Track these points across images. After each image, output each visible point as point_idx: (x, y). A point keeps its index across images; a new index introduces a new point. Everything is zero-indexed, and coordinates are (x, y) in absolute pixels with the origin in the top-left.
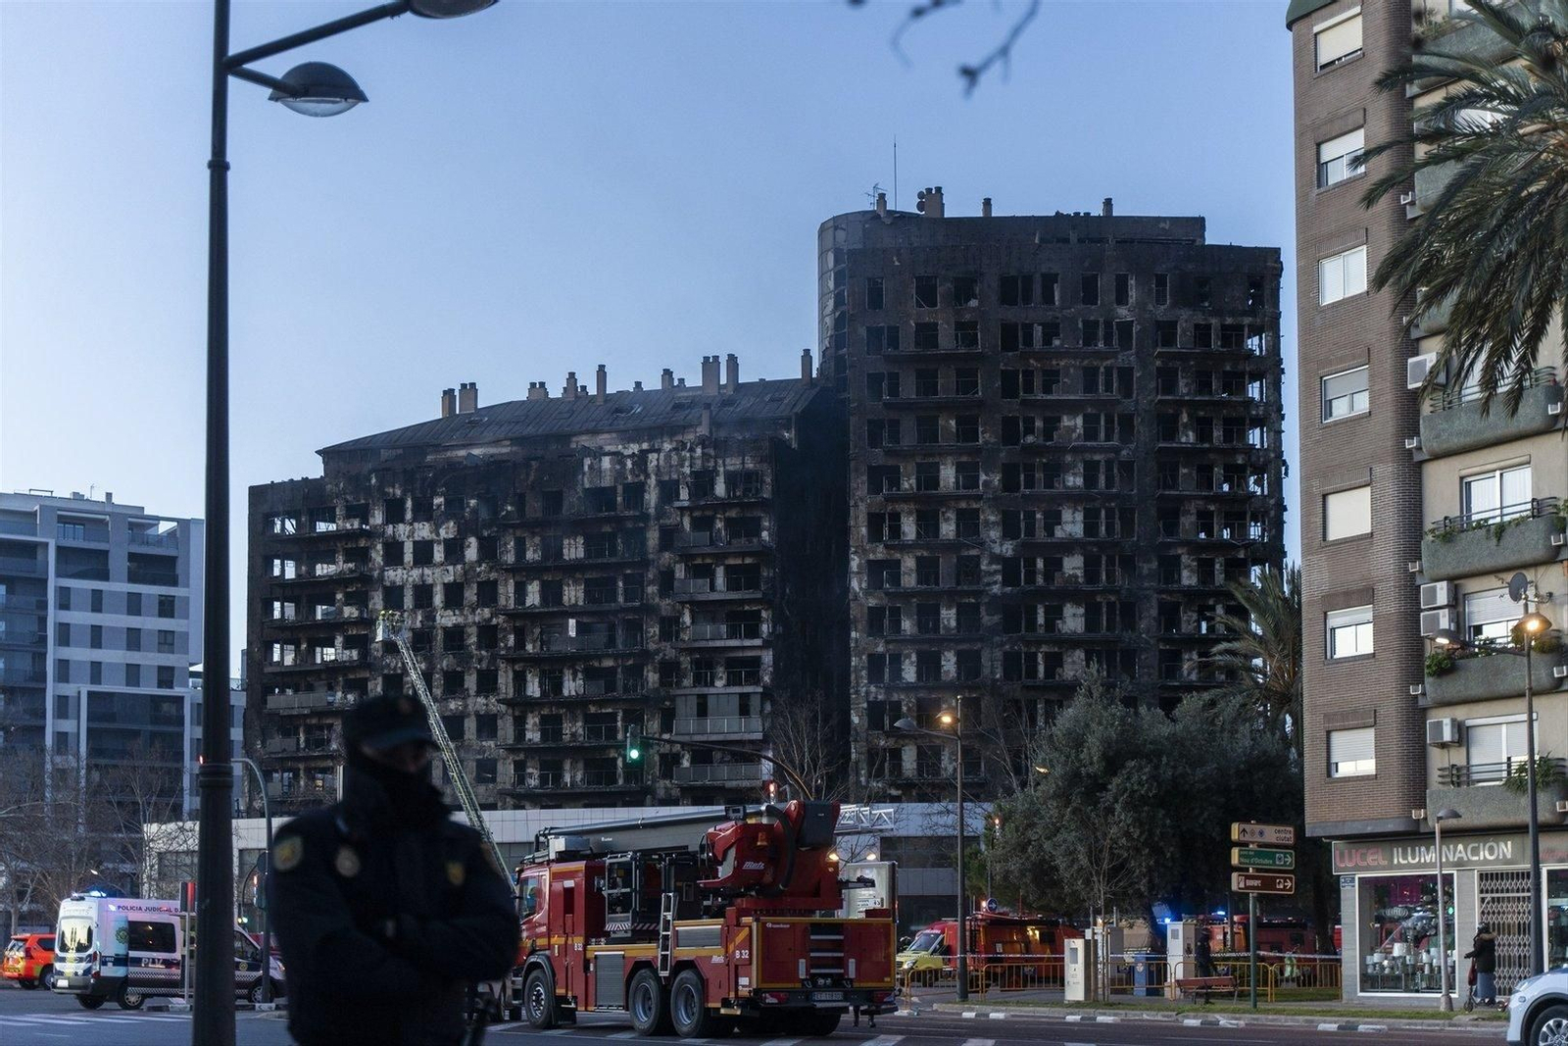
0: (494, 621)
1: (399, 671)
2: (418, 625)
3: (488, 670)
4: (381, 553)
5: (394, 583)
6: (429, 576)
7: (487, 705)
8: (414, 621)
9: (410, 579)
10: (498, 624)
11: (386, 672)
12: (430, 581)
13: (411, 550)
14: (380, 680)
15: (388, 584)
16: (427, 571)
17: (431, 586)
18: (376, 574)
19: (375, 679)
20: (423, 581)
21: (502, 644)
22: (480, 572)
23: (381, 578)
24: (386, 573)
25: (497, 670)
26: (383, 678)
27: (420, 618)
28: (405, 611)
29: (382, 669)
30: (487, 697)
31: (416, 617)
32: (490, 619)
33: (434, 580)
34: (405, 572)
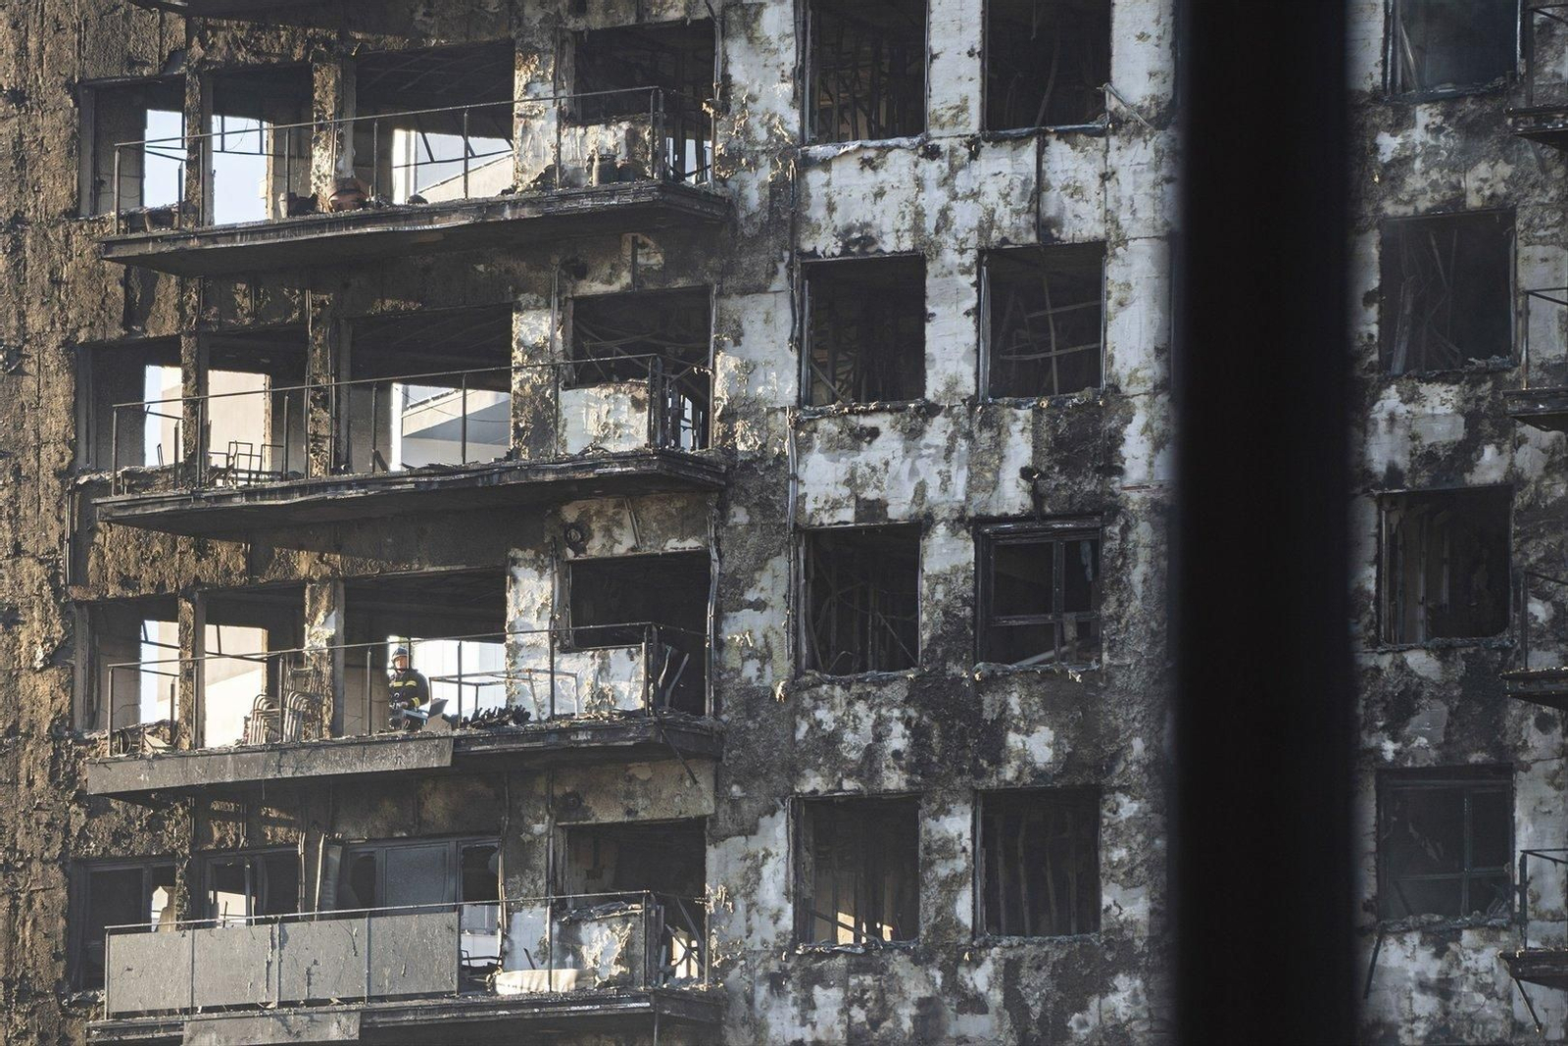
0: (1490, 465)
1: (894, 780)
2: (1012, 496)
3: (1449, 768)
4: (789, 57)
5: (868, 241)
6: (1076, 191)
7: (1443, 989)
8: (983, 476)
9: (966, 216)
10: (1514, 482)
11: (814, 783)
12: (1082, 223)
13: (974, 36)
14: (777, 833)
15: (825, 244)
16: (1067, 161)
17: (1095, 253)
18: (755, 186)
19: (750, 830)
20: (1044, 226)
21: (1539, 610)
22: (1402, 162)
23: (787, 199)
24: (815, 178)
25: (1504, 770)
26: (795, 816)
27: (1020, 450)
28: (931, 410)
29: (794, 773)
30: (1441, 942)
31: (998, 446)
32: (1465, 453)
33: (1109, 217)
34: (932, 169)
